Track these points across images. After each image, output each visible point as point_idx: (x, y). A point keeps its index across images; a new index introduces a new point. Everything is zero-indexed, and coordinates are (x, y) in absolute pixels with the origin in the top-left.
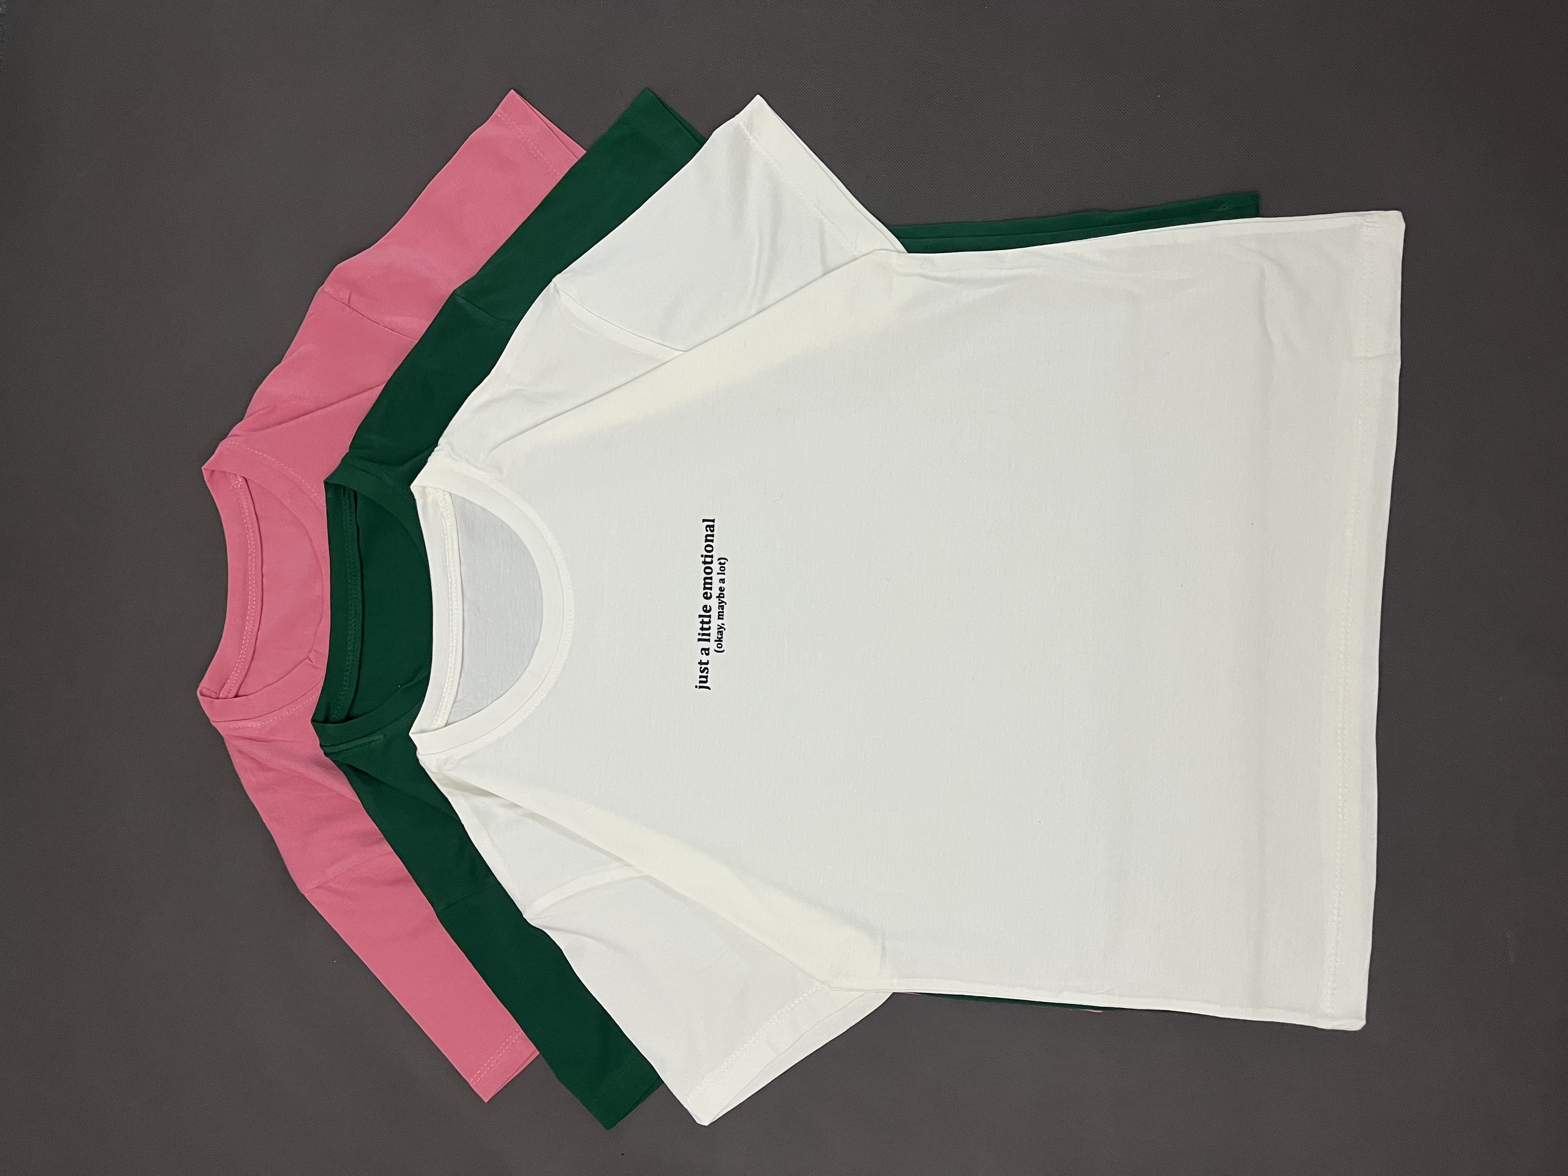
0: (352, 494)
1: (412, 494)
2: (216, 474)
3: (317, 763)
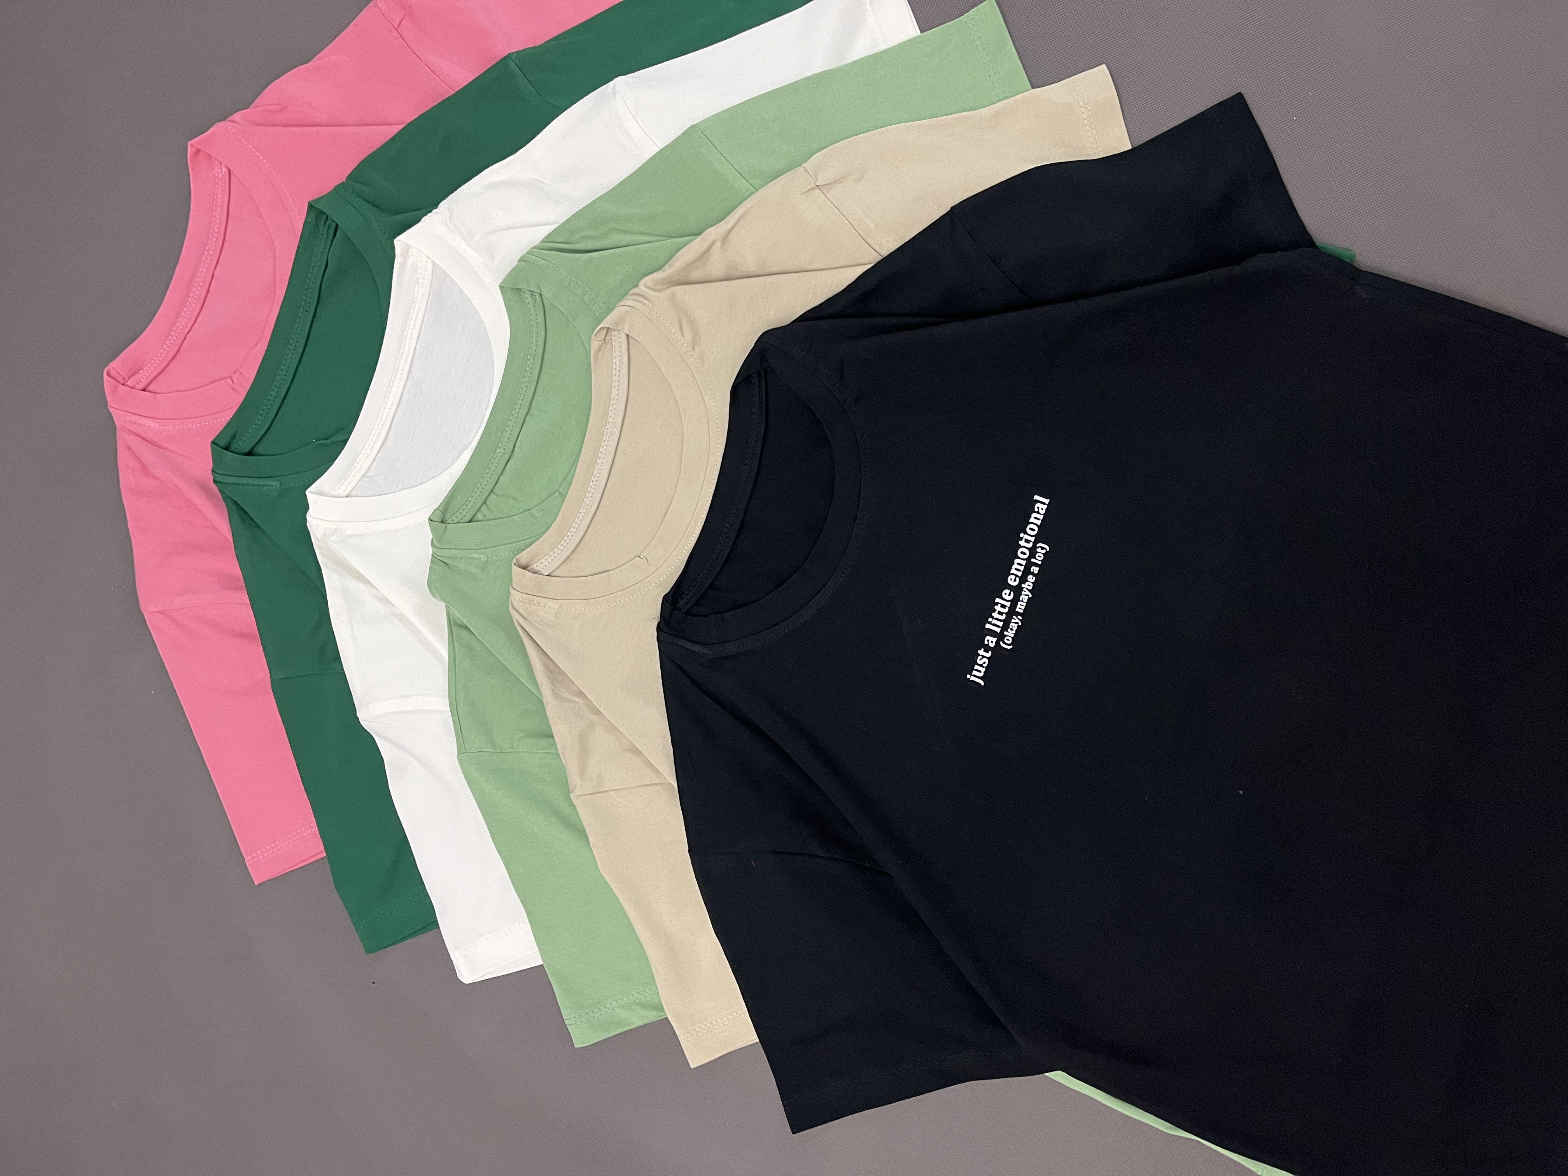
0: (334, 225)
1: (394, 248)
2: (201, 155)
3: (203, 487)
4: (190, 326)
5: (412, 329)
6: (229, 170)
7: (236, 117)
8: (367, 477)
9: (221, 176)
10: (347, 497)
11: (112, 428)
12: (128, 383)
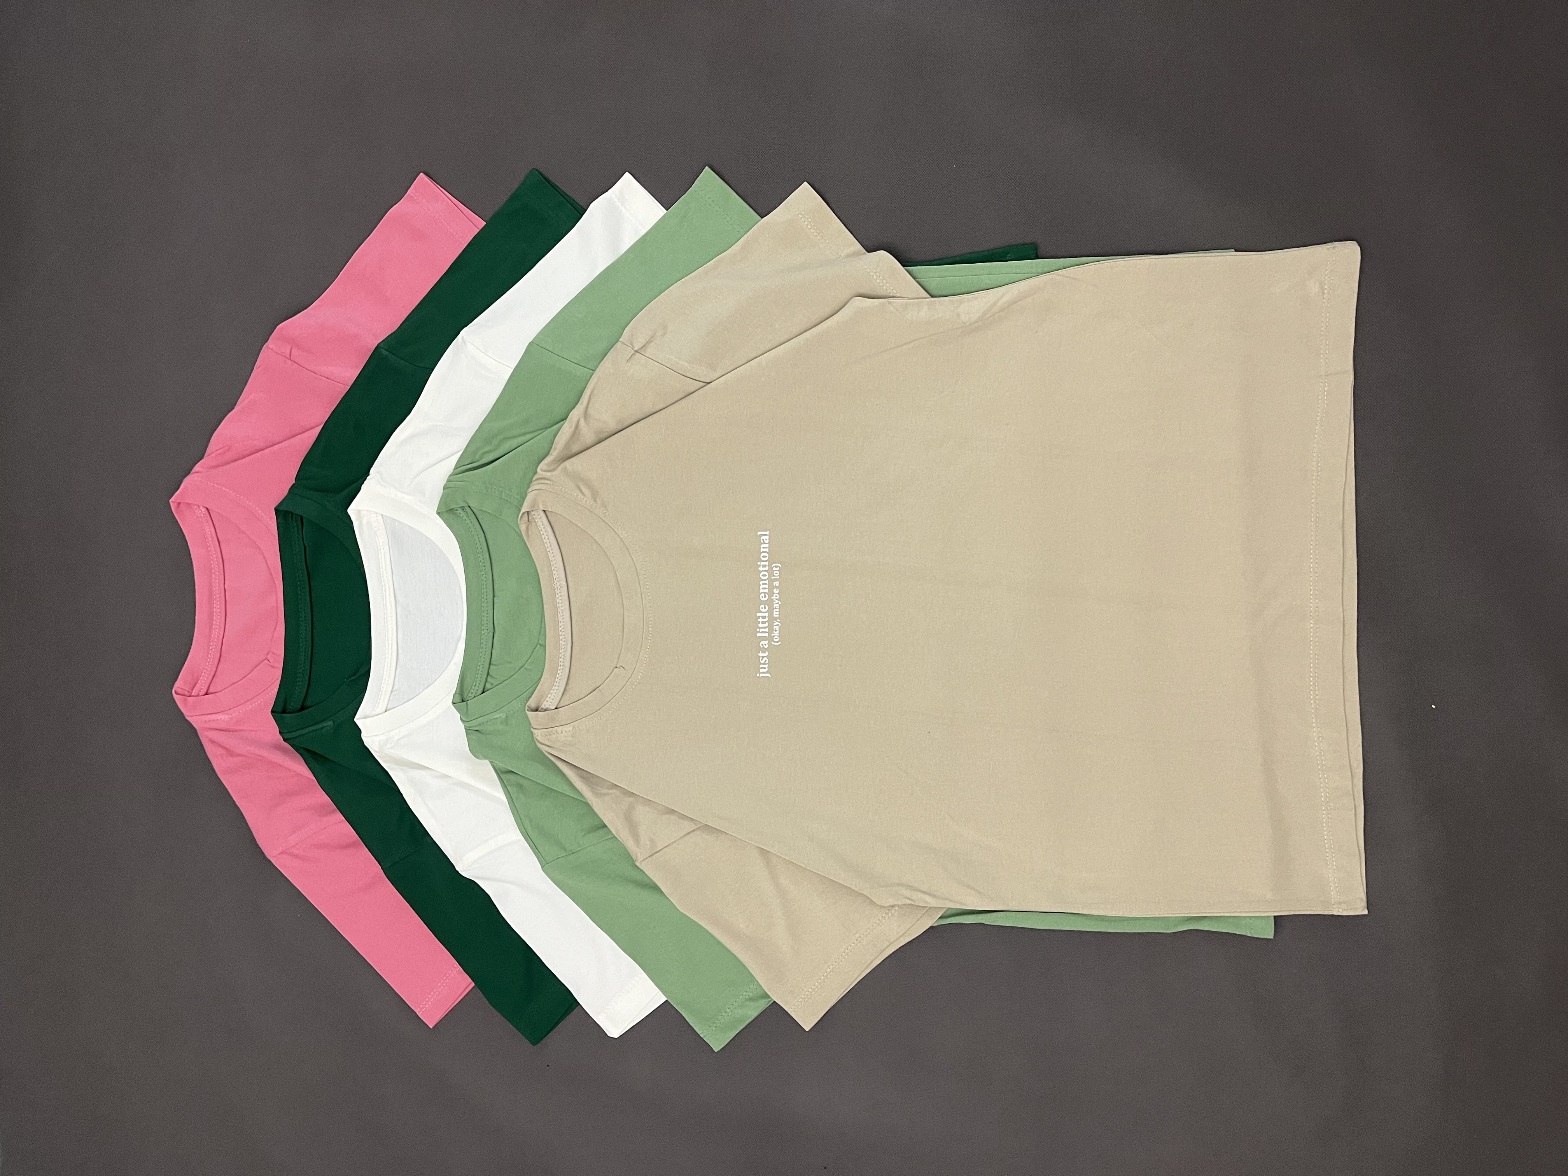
0: (299, 518)
1: (349, 517)
2: (182, 505)
3: (277, 747)
4: (222, 633)
5: (385, 570)
6: (207, 509)
7: (197, 468)
8: (395, 690)
9: (202, 515)
10: (386, 711)
11: (193, 731)
12: (193, 694)
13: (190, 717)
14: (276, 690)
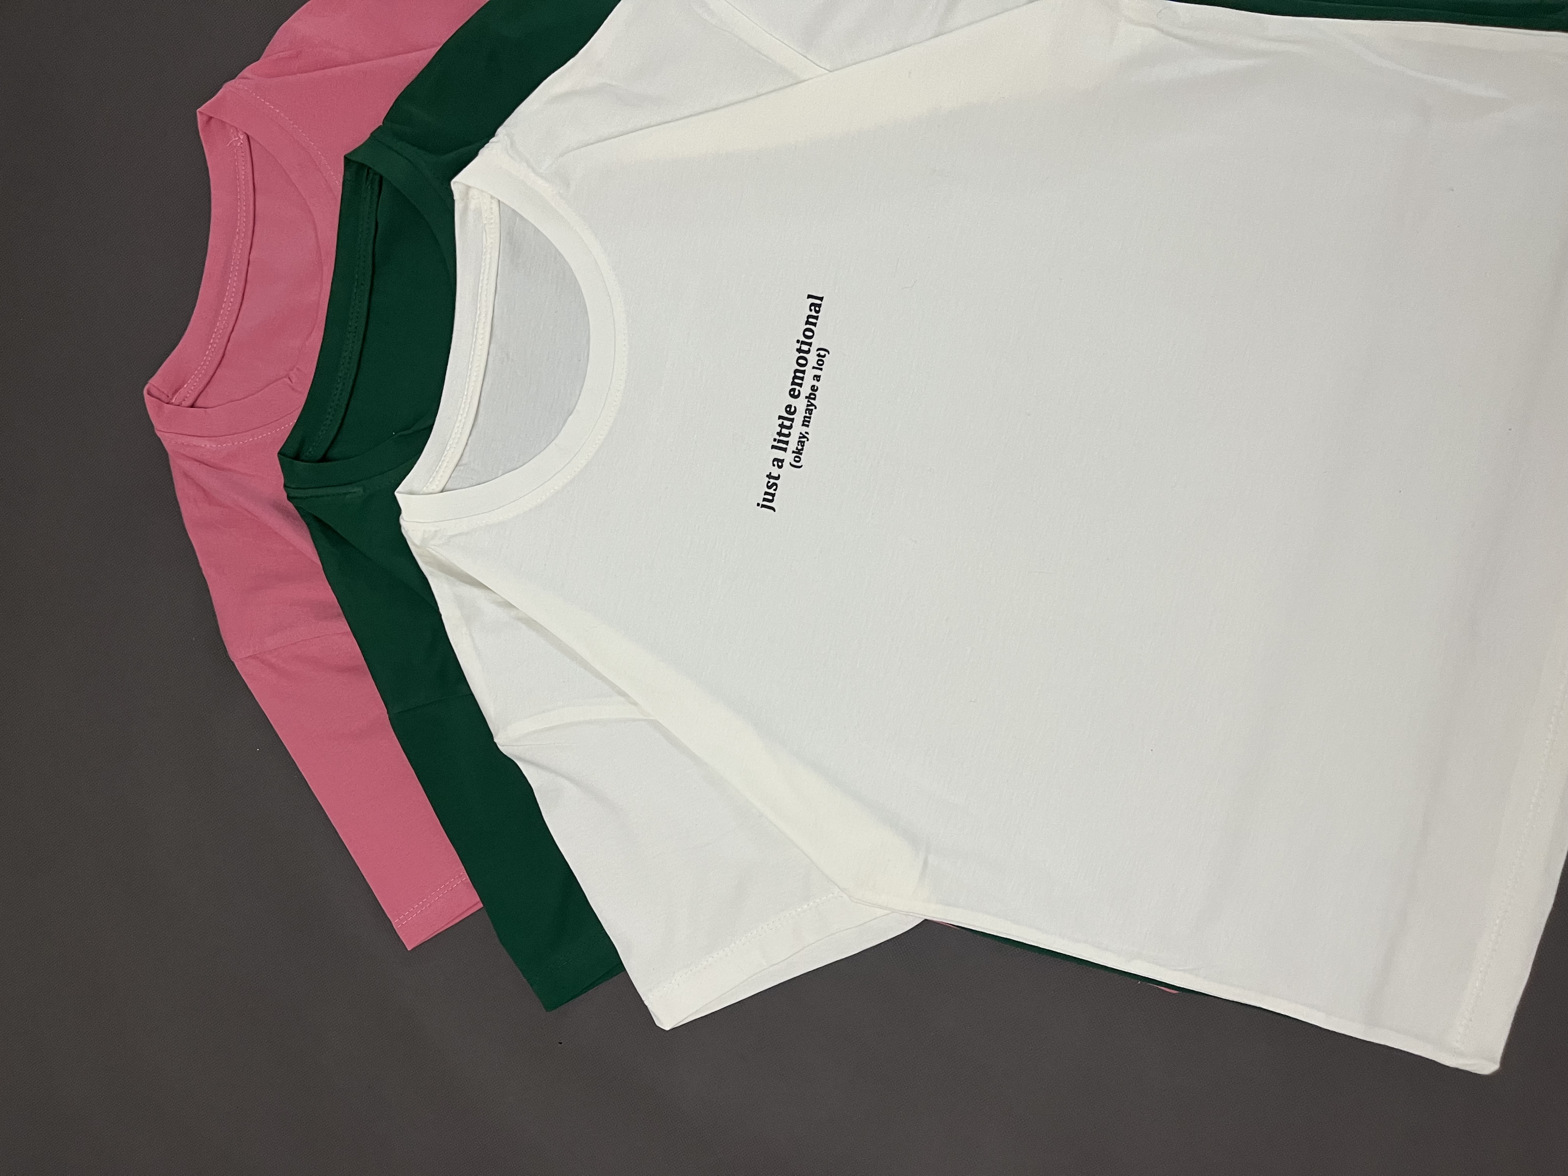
0: (377, 178)
1: (451, 191)
2: (213, 121)
4: (232, 324)
6: (248, 137)
7: (246, 72)
8: (462, 465)
9: (239, 144)
10: (442, 492)
11: (162, 454)
12: (173, 401)
13: (162, 433)
14: (292, 424)
